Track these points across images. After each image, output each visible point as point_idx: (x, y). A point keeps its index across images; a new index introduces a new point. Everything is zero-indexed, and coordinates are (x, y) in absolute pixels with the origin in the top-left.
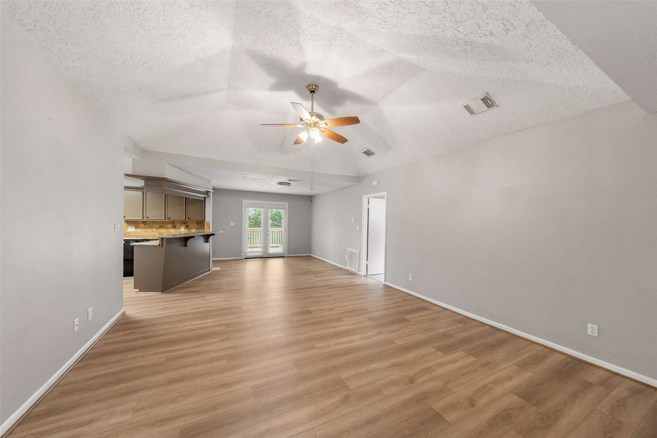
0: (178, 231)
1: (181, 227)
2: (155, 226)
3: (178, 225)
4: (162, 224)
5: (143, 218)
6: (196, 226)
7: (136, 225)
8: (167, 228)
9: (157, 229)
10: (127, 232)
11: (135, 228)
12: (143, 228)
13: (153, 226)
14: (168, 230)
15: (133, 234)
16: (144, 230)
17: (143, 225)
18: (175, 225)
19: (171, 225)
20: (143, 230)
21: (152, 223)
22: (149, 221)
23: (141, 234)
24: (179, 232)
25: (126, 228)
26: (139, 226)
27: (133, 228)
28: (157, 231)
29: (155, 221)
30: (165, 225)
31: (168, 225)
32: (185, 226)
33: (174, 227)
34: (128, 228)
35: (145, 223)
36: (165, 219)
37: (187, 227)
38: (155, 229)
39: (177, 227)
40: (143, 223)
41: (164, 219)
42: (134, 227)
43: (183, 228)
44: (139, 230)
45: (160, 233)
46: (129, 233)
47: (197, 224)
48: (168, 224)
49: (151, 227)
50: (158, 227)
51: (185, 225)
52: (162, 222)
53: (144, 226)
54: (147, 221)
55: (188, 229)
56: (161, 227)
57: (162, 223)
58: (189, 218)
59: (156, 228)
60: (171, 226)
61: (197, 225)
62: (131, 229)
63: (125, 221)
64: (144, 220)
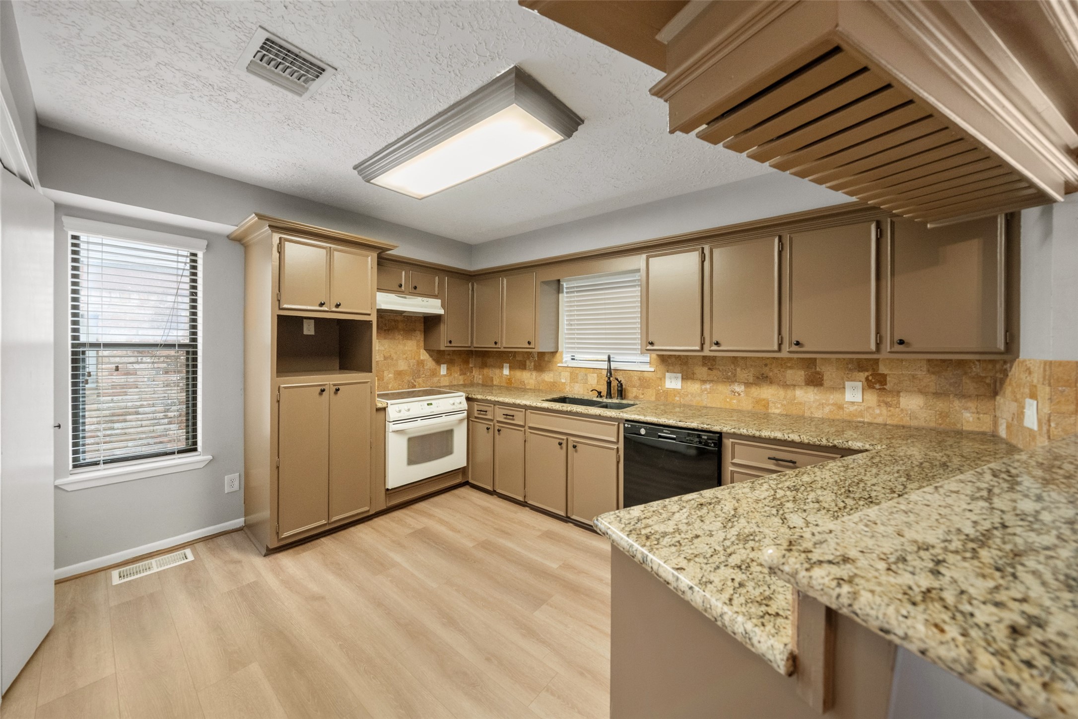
0: (833, 397)
1: (847, 384)
2: (742, 374)
3: (830, 373)
4: (767, 368)
5: (702, 345)
6: (930, 381)
7: (685, 368)
8: (786, 386)
9: (748, 384)
10: (664, 391)
11: (683, 379)
12: (704, 382)
13: (735, 376)
14: (790, 393)
15: (677, 399)
16: (708, 386)
17: (705, 369)
18: (819, 373)
19: (802, 373)
20: (703, 387)
21: (733, 363)
22: (723, 357)
23: (698, 398)
24: (834, 404)
25: (661, 379)
26: (693, 374)
27: (676, 378)
28: (747, 395)
29: (743, 358)
30: (776, 371)
31: (789, 372)
32: (867, 379)
33: (815, 381)
34: (665, 378)
35: (709, 362)
36: (780, 350)
37: (877, 386)
38: (743, 388)
39: (827, 383)
40: (704, 364)
41: (776, 348)
42: (680, 375)
43: (854, 388)
44: (694, 387)
45: (758, 401)
46: (667, 393)
47: (933, 373)
48: (791, 368)
49: (728, 378)
50: (751, 381)
51: (863, 375)
52: (768, 362)
53: (709, 375)
54: (716, 357)
55: (878, 396)
56: (762, 379)
57: (766, 365)
58: (901, 342)
59: (745, 383)
60: (799, 375)
61: (933, 377)
62: (673, 383)
63: (658, 355)
64: (706, 353)
